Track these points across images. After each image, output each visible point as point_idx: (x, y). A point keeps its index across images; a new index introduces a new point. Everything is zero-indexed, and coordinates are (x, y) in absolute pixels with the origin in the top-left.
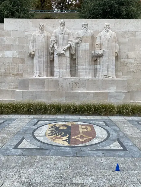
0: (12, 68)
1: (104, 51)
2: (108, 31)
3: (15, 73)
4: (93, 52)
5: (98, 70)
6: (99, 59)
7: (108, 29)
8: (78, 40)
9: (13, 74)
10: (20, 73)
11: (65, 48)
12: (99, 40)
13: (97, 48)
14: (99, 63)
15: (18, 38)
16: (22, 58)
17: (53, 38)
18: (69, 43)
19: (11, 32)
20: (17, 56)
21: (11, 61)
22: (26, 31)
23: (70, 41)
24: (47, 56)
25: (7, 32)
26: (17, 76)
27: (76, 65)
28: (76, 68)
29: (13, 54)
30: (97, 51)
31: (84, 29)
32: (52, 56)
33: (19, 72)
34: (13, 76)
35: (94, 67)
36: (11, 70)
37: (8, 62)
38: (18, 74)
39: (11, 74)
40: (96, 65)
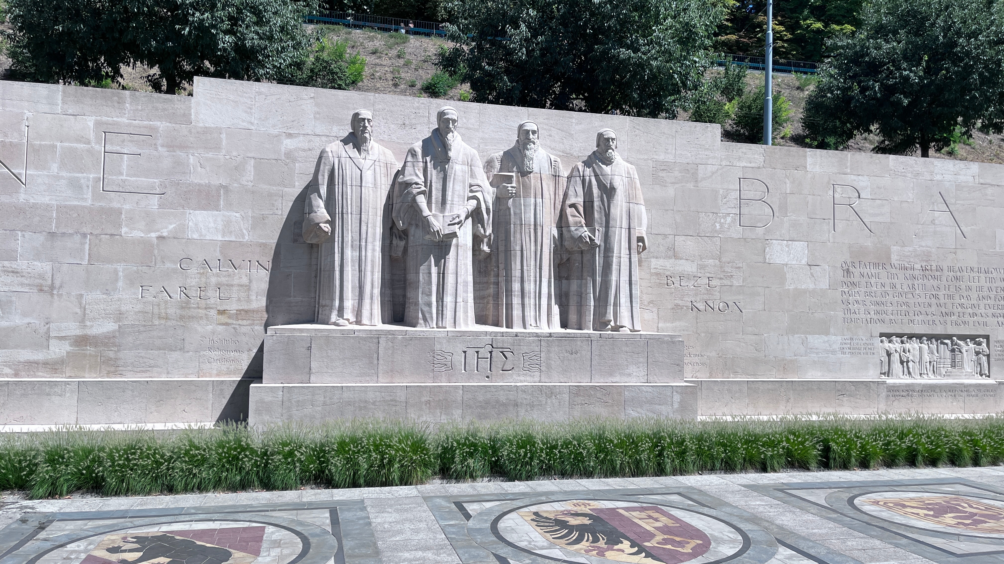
1: (598, 230)
2: (611, 161)
3: (233, 307)
5: (578, 299)
6: (576, 257)
7: (611, 154)
8: (504, 184)
9: (222, 312)
11: (462, 213)
12: (580, 190)
13: (574, 217)
15: (252, 162)
16: (265, 244)
17: (411, 175)
18: (471, 194)
19: (223, 136)
20: (243, 236)
21: (218, 255)
22: (290, 136)
23: (475, 188)
25: (206, 131)
26: (237, 319)
29: (228, 223)
30: (572, 229)
33: (249, 300)
34: (223, 319)
36: (212, 294)
37: (201, 259)
38: (246, 311)
39: (213, 313)
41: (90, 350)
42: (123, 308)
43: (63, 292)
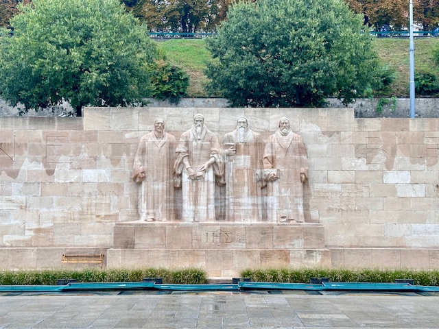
0: (96, 204)
1: (278, 170)
2: (285, 134)
3: (103, 214)
4: (258, 172)
5: (270, 206)
6: (270, 184)
7: (285, 130)
8: (230, 149)
9: (98, 216)
10: (113, 212)
11: (206, 165)
12: (270, 150)
13: (267, 164)
14: (270, 194)
15: (110, 145)
16: (117, 184)
17: (181, 148)
18: (211, 155)
19: (98, 134)
20: (107, 180)
21: (96, 189)
23: (213, 152)
24: (170, 179)
25: (90, 133)
27: (227, 197)
28: (227, 203)
29: (100, 175)
30: (266, 170)
31: (241, 129)
32: (179, 180)
33: (110, 211)
34: (98, 219)
35: (263, 201)
36: (93, 208)
37: (88, 192)
38: (109, 216)
39: (94, 217)
40: (267, 195)
41: (42, 234)
42: (55, 216)
43: (31, 209)
